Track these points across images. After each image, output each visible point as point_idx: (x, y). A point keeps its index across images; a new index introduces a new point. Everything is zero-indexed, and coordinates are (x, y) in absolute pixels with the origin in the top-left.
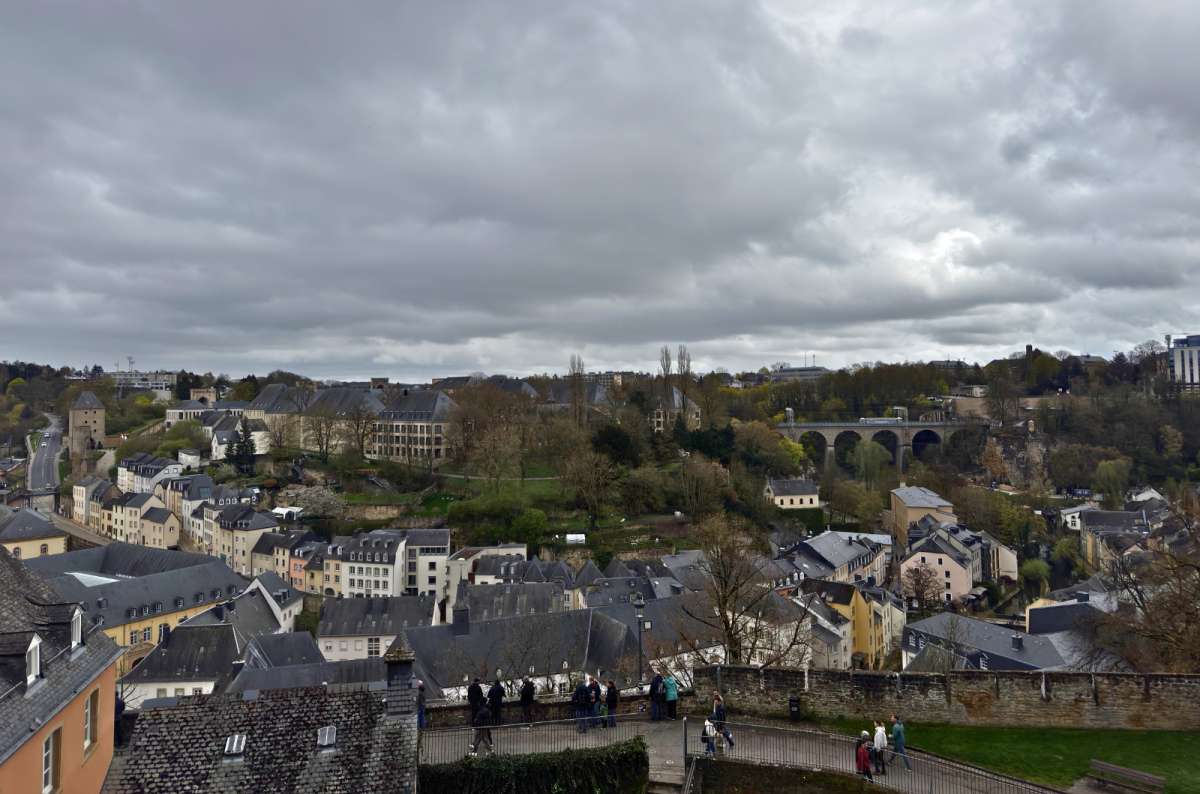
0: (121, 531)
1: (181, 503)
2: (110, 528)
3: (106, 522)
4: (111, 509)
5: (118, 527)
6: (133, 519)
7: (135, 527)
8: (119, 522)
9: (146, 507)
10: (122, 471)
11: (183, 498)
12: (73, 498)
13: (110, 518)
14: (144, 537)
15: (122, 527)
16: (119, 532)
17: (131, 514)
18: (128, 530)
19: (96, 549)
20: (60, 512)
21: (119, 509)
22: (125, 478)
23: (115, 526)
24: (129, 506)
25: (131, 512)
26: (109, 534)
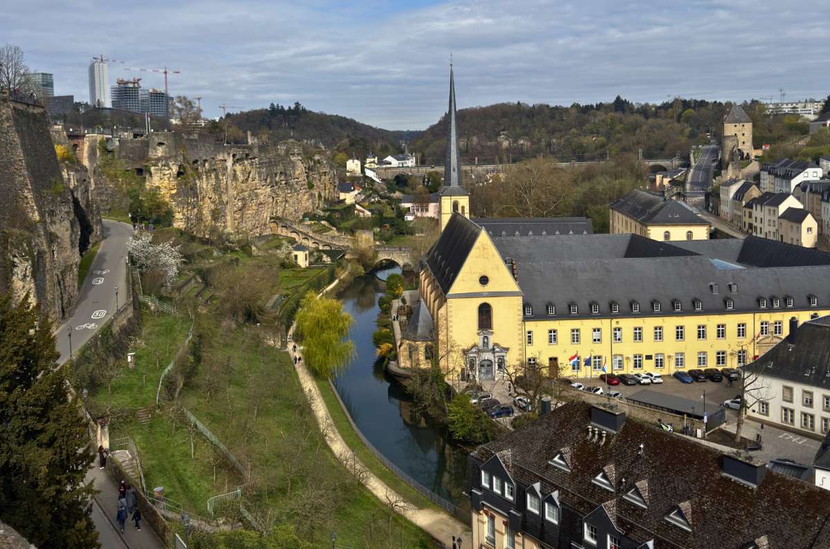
0: (761, 229)
1: (821, 205)
2: (751, 226)
3: (747, 220)
4: (752, 208)
5: (758, 225)
6: (772, 218)
7: (774, 226)
8: (759, 220)
9: (782, 208)
10: (764, 175)
11: (822, 200)
12: (719, 197)
13: (750, 216)
14: (782, 236)
15: (762, 226)
16: (759, 230)
17: (769, 214)
18: (766, 229)
19: (735, 241)
20: (710, 210)
21: (759, 207)
22: (767, 182)
23: (755, 224)
24: (768, 205)
25: (770, 210)
26: (750, 231)
